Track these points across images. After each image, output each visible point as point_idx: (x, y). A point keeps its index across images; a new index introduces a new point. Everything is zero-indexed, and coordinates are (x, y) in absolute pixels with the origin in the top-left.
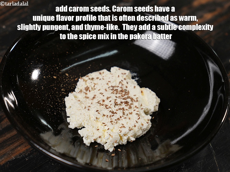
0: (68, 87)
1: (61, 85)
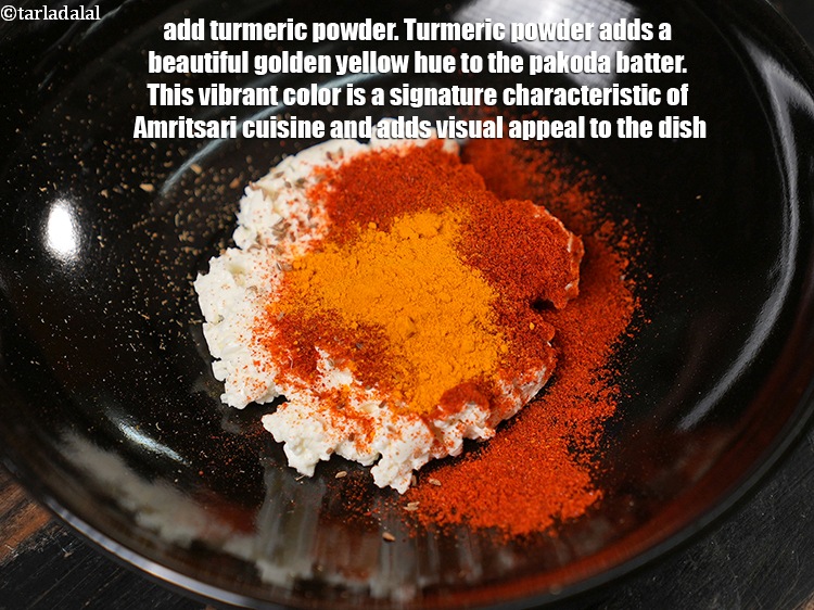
0: (203, 220)
1: (177, 217)
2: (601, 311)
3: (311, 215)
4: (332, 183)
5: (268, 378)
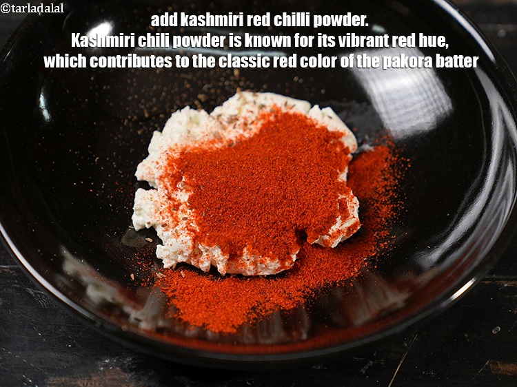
2: (337, 264)
3: (253, 123)
4: (276, 116)
5: (158, 173)
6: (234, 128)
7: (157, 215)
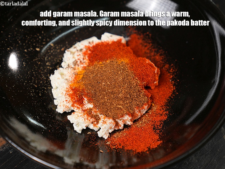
1: (46, 58)
2: (164, 90)
3: (84, 59)
4: (90, 50)
5: (69, 105)
6: (78, 66)
7: (86, 121)
